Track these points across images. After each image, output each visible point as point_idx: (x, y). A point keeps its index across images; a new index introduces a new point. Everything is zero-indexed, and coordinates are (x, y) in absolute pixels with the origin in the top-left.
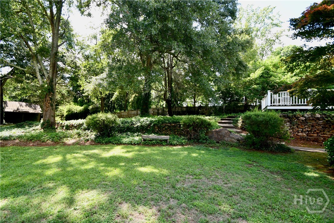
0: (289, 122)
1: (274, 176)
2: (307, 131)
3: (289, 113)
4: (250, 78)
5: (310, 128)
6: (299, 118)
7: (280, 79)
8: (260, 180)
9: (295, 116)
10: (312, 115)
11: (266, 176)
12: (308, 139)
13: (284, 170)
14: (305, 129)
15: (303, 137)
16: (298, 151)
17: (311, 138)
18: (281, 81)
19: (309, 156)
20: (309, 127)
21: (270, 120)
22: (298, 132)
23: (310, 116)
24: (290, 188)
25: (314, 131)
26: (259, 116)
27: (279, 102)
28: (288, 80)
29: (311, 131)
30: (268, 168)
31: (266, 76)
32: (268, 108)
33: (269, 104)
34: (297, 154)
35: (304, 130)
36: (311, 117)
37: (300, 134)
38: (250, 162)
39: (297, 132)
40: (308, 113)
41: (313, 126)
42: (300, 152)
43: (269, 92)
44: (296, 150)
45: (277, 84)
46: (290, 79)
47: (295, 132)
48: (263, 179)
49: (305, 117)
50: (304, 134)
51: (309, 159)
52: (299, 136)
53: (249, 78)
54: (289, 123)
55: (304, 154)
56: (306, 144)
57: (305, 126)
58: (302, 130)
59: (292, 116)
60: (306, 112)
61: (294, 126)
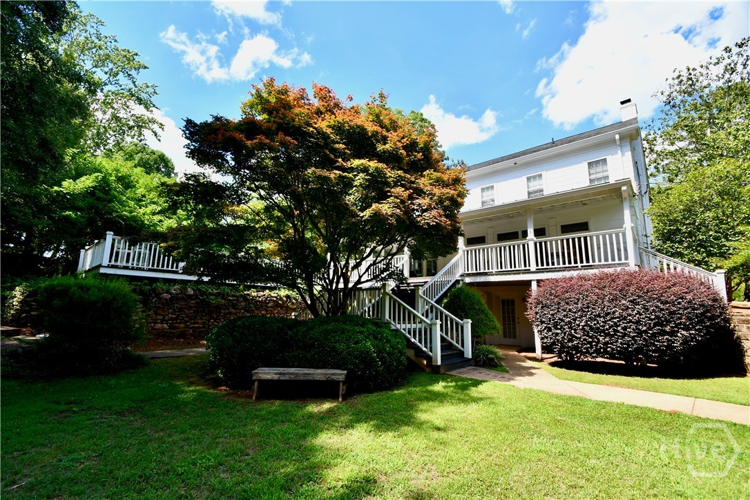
0: (141, 302)
1: (127, 418)
2: (172, 319)
3: (145, 284)
4: (62, 189)
5: (175, 314)
6: (161, 296)
7: (131, 212)
8: (101, 438)
9: (154, 290)
10: (181, 291)
11: (112, 425)
12: (171, 335)
13: (142, 401)
14: (168, 315)
15: (163, 332)
16: (155, 360)
17: (175, 331)
18: (133, 216)
19: (176, 366)
20: (175, 311)
21: (114, 298)
22: (156, 323)
23: (179, 291)
24: (162, 430)
25: (180, 320)
26: (88, 289)
27: (128, 261)
28: (147, 217)
29: (176, 319)
30: (110, 408)
31: (101, 195)
32: (102, 270)
33: (106, 262)
34: (155, 365)
35: (167, 318)
36: (180, 294)
37: (158, 326)
38: (63, 407)
39: (152, 322)
40: (176, 287)
41: (181, 310)
42: (158, 360)
43: (110, 236)
44: (151, 358)
45: (123, 220)
46: (151, 216)
47: (150, 323)
48: (108, 432)
49: (171, 294)
50: (165, 325)
51: (176, 371)
52: (155, 329)
53: (56, 188)
54: (141, 306)
55: (167, 363)
56: (167, 344)
57: (168, 309)
58: (162, 317)
59: (150, 290)
60: (174, 285)
61: (150, 310)
